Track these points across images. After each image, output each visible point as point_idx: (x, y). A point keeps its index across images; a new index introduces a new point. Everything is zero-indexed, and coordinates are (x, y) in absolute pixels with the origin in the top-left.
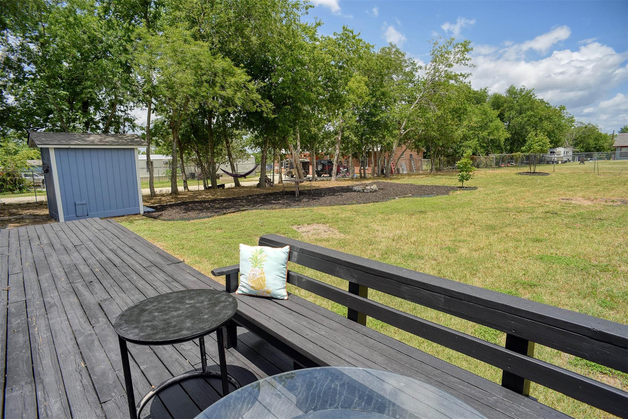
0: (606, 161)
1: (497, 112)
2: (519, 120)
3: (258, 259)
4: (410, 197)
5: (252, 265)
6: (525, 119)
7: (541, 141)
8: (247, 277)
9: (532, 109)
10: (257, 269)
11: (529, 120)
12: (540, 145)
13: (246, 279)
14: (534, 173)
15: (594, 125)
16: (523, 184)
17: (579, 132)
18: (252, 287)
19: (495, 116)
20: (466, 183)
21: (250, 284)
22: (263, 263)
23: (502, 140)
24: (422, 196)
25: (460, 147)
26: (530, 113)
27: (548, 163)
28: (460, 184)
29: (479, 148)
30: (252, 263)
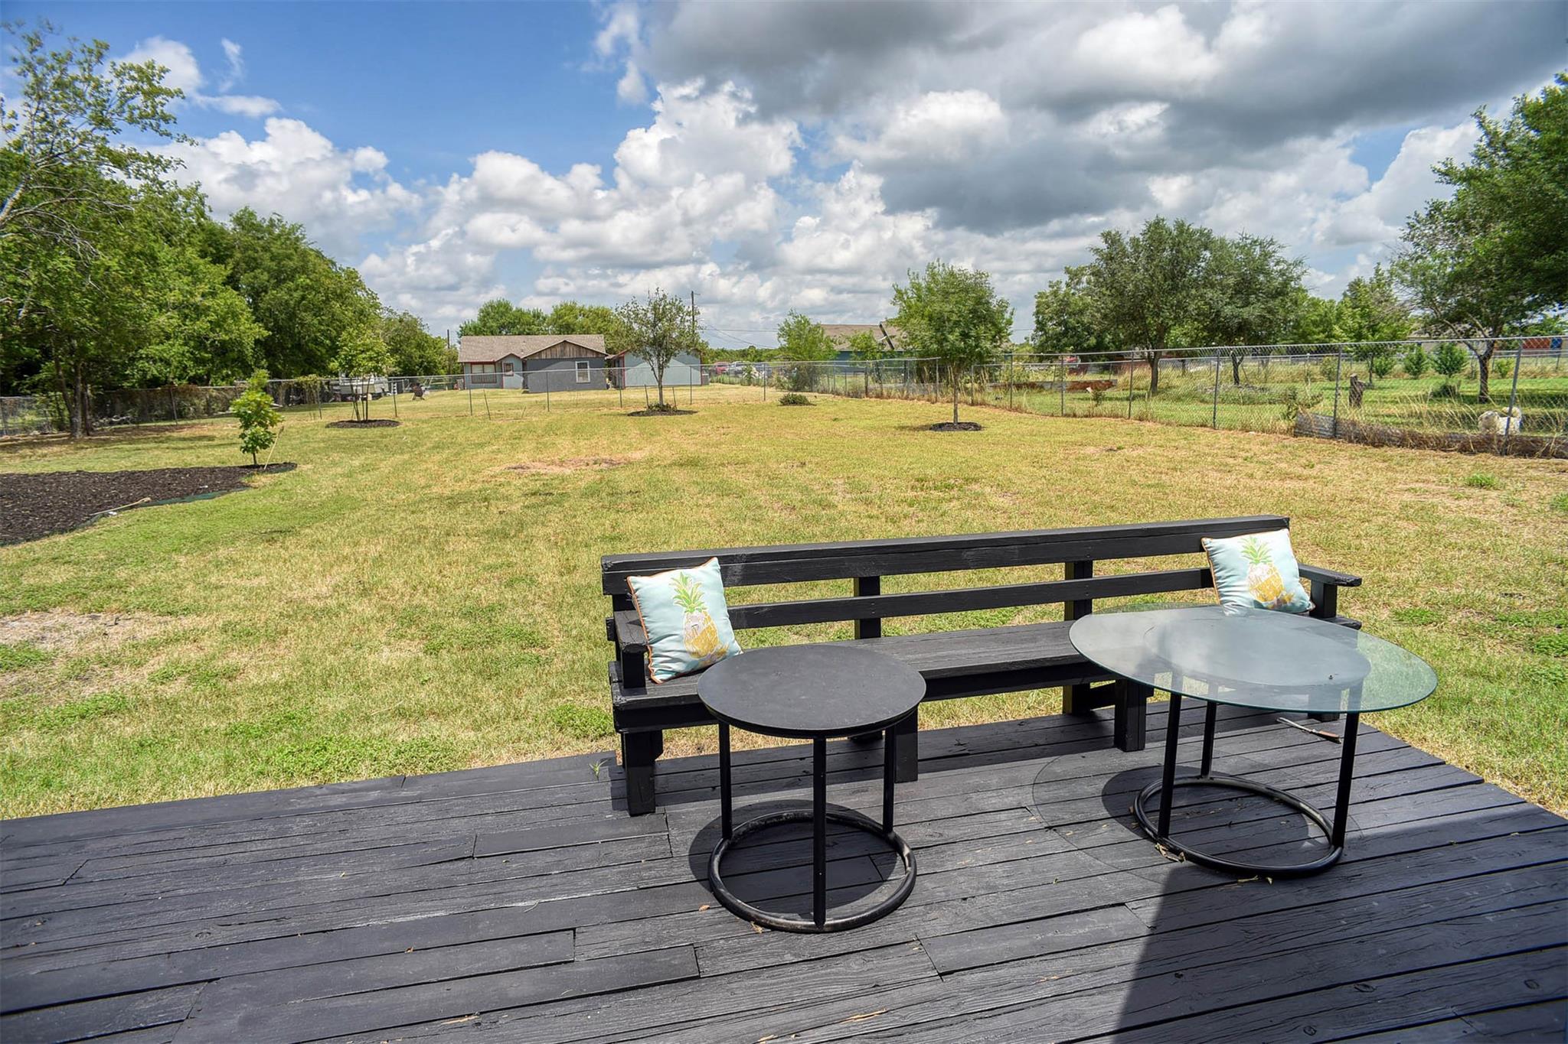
0: (447, 392)
1: (222, 271)
2: (282, 294)
3: (689, 593)
4: (147, 504)
5: (685, 609)
6: (297, 295)
7: (372, 349)
8: (682, 637)
9: (304, 270)
10: (696, 613)
11: (303, 298)
12: (371, 359)
13: (679, 641)
14: (364, 422)
15: (415, 316)
16: (355, 449)
17: (388, 329)
18: (694, 653)
19: (220, 280)
20: (265, 457)
21: (690, 648)
22: (701, 600)
23: (249, 343)
24: (187, 498)
25: (133, 359)
26: (302, 280)
27: (344, 398)
28: (248, 459)
29: (190, 364)
30: (684, 606)
